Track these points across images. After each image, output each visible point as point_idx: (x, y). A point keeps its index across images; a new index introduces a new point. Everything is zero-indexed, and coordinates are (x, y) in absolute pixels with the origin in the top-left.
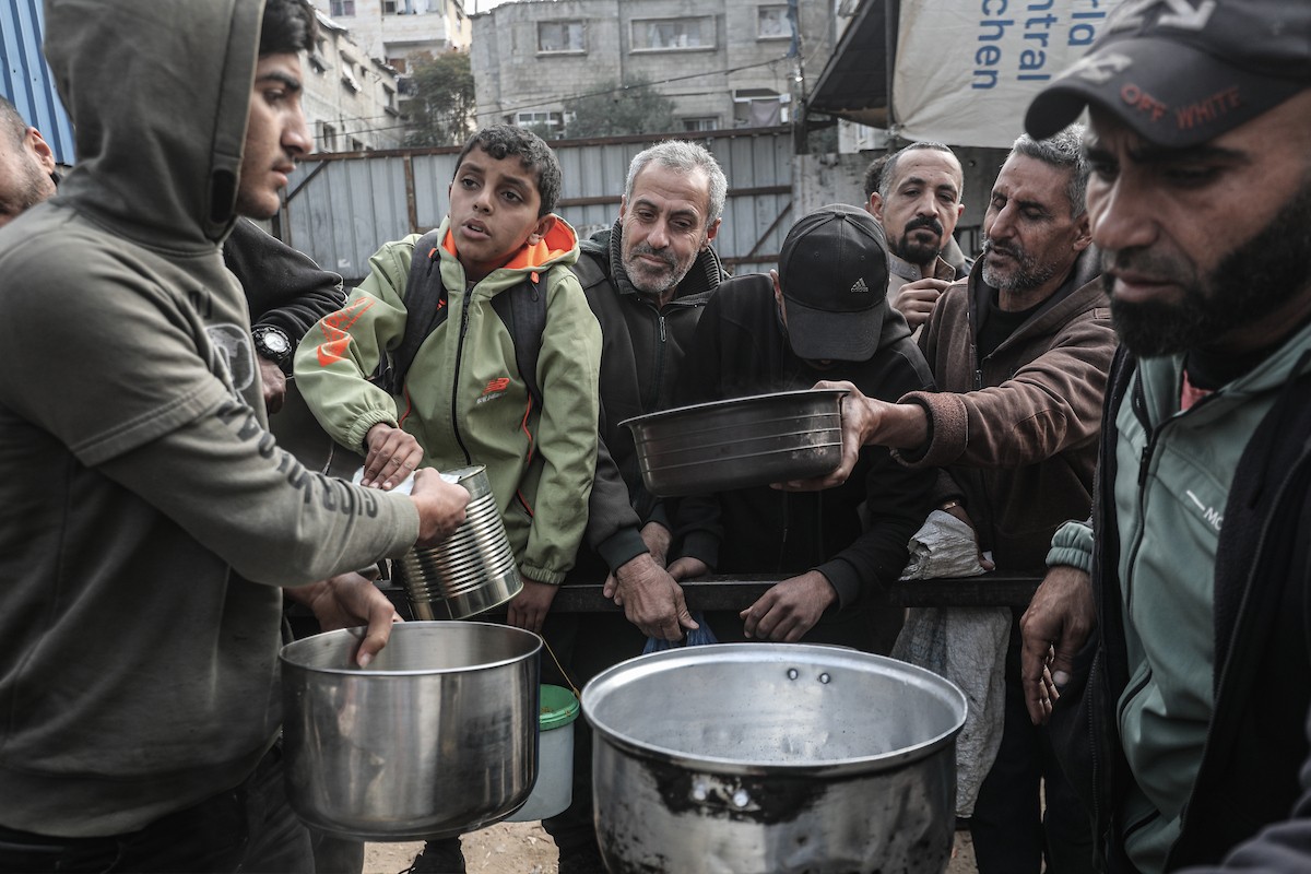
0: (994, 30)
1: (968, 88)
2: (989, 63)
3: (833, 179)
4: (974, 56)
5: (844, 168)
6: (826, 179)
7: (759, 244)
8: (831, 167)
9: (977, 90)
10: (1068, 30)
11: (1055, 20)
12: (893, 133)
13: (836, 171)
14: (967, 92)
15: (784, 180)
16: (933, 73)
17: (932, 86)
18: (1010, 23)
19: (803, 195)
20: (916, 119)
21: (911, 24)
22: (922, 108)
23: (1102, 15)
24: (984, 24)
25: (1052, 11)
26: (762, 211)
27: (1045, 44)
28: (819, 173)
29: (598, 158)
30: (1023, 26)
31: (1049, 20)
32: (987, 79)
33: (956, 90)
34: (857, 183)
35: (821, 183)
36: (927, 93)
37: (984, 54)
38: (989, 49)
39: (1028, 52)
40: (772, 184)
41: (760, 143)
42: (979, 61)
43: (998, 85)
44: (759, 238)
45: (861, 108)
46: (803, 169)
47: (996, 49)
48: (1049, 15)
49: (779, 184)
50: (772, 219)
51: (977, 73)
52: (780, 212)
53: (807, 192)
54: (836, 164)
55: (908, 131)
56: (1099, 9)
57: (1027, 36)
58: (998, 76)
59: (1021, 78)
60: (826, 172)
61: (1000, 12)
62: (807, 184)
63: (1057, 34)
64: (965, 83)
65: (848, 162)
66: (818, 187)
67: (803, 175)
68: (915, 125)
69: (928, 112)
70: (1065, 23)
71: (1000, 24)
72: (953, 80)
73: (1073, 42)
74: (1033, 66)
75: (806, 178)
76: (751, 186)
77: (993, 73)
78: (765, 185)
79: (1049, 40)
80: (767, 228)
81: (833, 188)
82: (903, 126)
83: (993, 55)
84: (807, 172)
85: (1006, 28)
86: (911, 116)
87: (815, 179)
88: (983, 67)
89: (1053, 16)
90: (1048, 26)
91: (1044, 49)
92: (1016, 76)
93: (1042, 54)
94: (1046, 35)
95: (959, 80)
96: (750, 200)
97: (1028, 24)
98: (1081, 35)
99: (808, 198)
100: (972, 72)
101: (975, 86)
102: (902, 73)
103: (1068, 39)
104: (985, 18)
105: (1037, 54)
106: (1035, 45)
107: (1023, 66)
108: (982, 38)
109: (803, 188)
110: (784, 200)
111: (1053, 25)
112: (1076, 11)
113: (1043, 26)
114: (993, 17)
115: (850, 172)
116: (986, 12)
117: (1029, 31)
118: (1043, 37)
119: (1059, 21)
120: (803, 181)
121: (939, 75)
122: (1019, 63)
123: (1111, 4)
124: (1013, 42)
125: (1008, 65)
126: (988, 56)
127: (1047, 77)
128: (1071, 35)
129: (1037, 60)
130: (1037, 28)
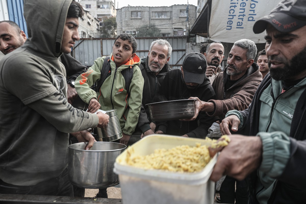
0: (231, 17)
1: (225, 29)
2: (230, 24)
4: (227, 23)
5: (197, 46)
7: (178, 62)
8: (194, 46)
9: (227, 30)
10: (248, 18)
11: (245, 15)
12: (208, 39)
13: (195, 47)
14: (225, 31)
15: (184, 48)
16: (218, 26)
17: (217, 29)
18: (235, 16)
19: (188, 52)
20: (214, 36)
21: (213, 15)
22: (215, 33)
23: (255, 15)
24: (229, 15)
25: (245, 13)
26: (179, 55)
27: (242, 21)
28: (192, 47)
29: (143, 42)
30: (238, 16)
31: (244, 15)
32: (230, 28)
33: (222, 30)
35: (192, 49)
36: (216, 30)
37: (229, 22)
38: (230, 21)
40: (181, 49)
41: (179, 40)
42: (228, 24)
43: (232, 29)
44: (178, 61)
45: (201, 33)
46: (188, 46)
47: (232, 21)
48: (244, 14)
49: (183, 49)
50: (181, 57)
51: (227, 26)
52: (183, 55)
54: (196, 45)
55: (211, 38)
56: (255, 13)
57: (239, 19)
58: (232, 27)
59: (237, 28)
60: (193, 47)
61: (233, 13)
62: (189, 49)
63: (245, 18)
64: (224, 28)
66: (191, 50)
67: (188, 47)
68: (213, 37)
69: (216, 34)
70: (247, 16)
71: (233, 16)
72: (222, 28)
73: (249, 20)
74: (240, 25)
75: (189, 48)
76: (176, 49)
77: (231, 27)
78: (180, 49)
79: (243, 20)
80: (180, 58)
81: (195, 50)
82: (211, 37)
83: (231, 22)
84: (189, 47)
85: (234, 17)
86: (213, 35)
87: (191, 48)
88: (229, 25)
89: (245, 14)
90: (243, 17)
91: (242, 22)
92: (236, 27)
93: (242, 23)
94: (243, 19)
95: (223, 28)
96: (176, 52)
97: (239, 16)
98: (251, 19)
100: (226, 26)
101: (227, 29)
102: (211, 26)
103: (248, 20)
104: (230, 14)
105: (241, 23)
106: (240, 21)
107: (238, 25)
108: (229, 19)
109: (188, 50)
110: (184, 53)
111: (244, 16)
112: (250, 14)
114: (231, 14)
115: (198, 47)
116: (230, 13)
117: (239, 18)
118: (242, 19)
120: (188, 48)
121: (219, 26)
122: (237, 24)
123: (258, 12)
124: (236, 20)
125: (234, 25)
126: (230, 23)
127: (243, 28)
128: (248, 19)
129: (241, 24)
130: (241, 17)
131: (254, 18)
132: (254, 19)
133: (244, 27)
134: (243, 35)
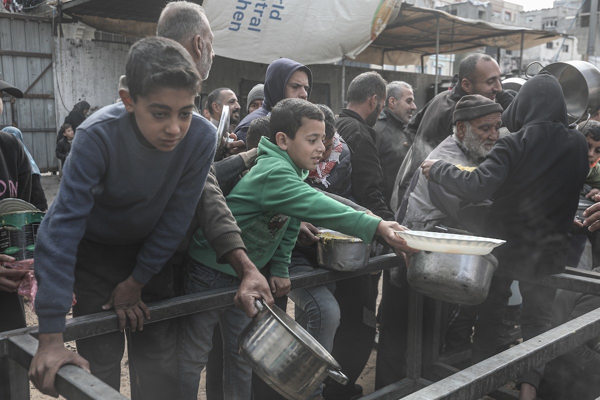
0: (243, 5)
1: (227, 29)
2: (238, 19)
3: (78, 54)
4: (233, 15)
5: (85, 48)
6: (74, 53)
7: (31, 87)
8: (77, 47)
9: (231, 31)
10: (270, 12)
11: (266, 6)
13: (80, 49)
14: (226, 31)
15: (46, 50)
18: (250, 3)
23: (283, 8)
24: (240, 1)
26: (32, 67)
27: (261, 16)
28: (70, 49)
30: (255, 6)
31: (264, 6)
32: (236, 27)
33: (222, 29)
34: (91, 58)
35: (72, 56)
37: (237, 15)
38: (239, 13)
39: (254, 18)
40: (38, 52)
41: (29, 24)
42: (234, 18)
43: (240, 30)
44: (31, 84)
45: (83, 15)
46: (61, 46)
47: (242, 14)
48: (265, 3)
49: (42, 52)
50: (39, 73)
51: (233, 23)
52: (43, 70)
53: (64, 60)
54: (80, 46)
56: (282, 5)
57: (255, 11)
58: (241, 26)
59: (249, 29)
60: (74, 49)
62: (63, 55)
63: (266, 12)
64: (226, 26)
65: (87, 46)
66: (70, 58)
67: (61, 50)
70: (270, 8)
71: (246, 3)
72: (222, 24)
73: (271, 17)
74: (255, 25)
75: (63, 51)
76: (24, 51)
77: (239, 24)
78: (33, 51)
79: (263, 14)
80: (35, 78)
81: (79, 59)
83: (241, 16)
84: (63, 48)
85: (248, 5)
87: (68, 52)
88: (235, 21)
89: (266, 4)
90: (263, 8)
91: (260, 18)
92: (248, 27)
93: (259, 20)
95: (224, 25)
96: (24, 59)
97: (257, 5)
98: (275, 15)
99: (64, 63)
100: (231, 22)
101: (230, 29)
105: (257, 19)
106: (257, 15)
107: (251, 24)
108: (237, 7)
109: (61, 57)
110: (47, 63)
111: (265, 8)
112: (274, 4)
113: (262, 7)
115: (87, 51)
117: (256, 9)
118: (261, 12)
119: (268, 7)
120: (61, 53)
121: (216, 21)
122: (250, 22)
123: (287, 4)
124: (249, 12)
125: (245, 22)
126: (239, 16)
127: (259, 30)
128: (271, 14)
129: (257, 23)
130: (260, 8)
131: (280, 13)
132: (279, 17)
133: (262, 30)
134: (257, 45)
